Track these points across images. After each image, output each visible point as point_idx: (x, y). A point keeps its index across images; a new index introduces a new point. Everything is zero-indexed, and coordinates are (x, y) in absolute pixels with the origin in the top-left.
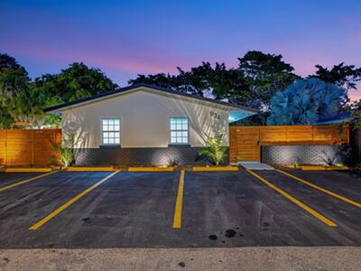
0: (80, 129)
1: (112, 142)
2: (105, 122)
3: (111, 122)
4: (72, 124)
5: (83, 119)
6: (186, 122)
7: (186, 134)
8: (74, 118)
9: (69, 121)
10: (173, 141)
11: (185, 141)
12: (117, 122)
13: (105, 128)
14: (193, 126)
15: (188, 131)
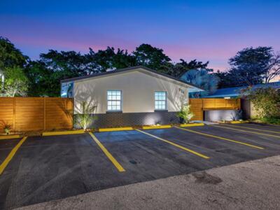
0: (90, 98)
1: (114, 109)
2: (109, 93)
3: (114, 93)
4: (83, 94)
5: (92, 90)
6: (164, 94)
7: (164, 103)
8: (85, 89)
9: (80, 92)
10: (157, 108)
11: (164, 108)
12: (119, 93)
13: (110, 98)
14: (169, 97)
15: (166, 101)
